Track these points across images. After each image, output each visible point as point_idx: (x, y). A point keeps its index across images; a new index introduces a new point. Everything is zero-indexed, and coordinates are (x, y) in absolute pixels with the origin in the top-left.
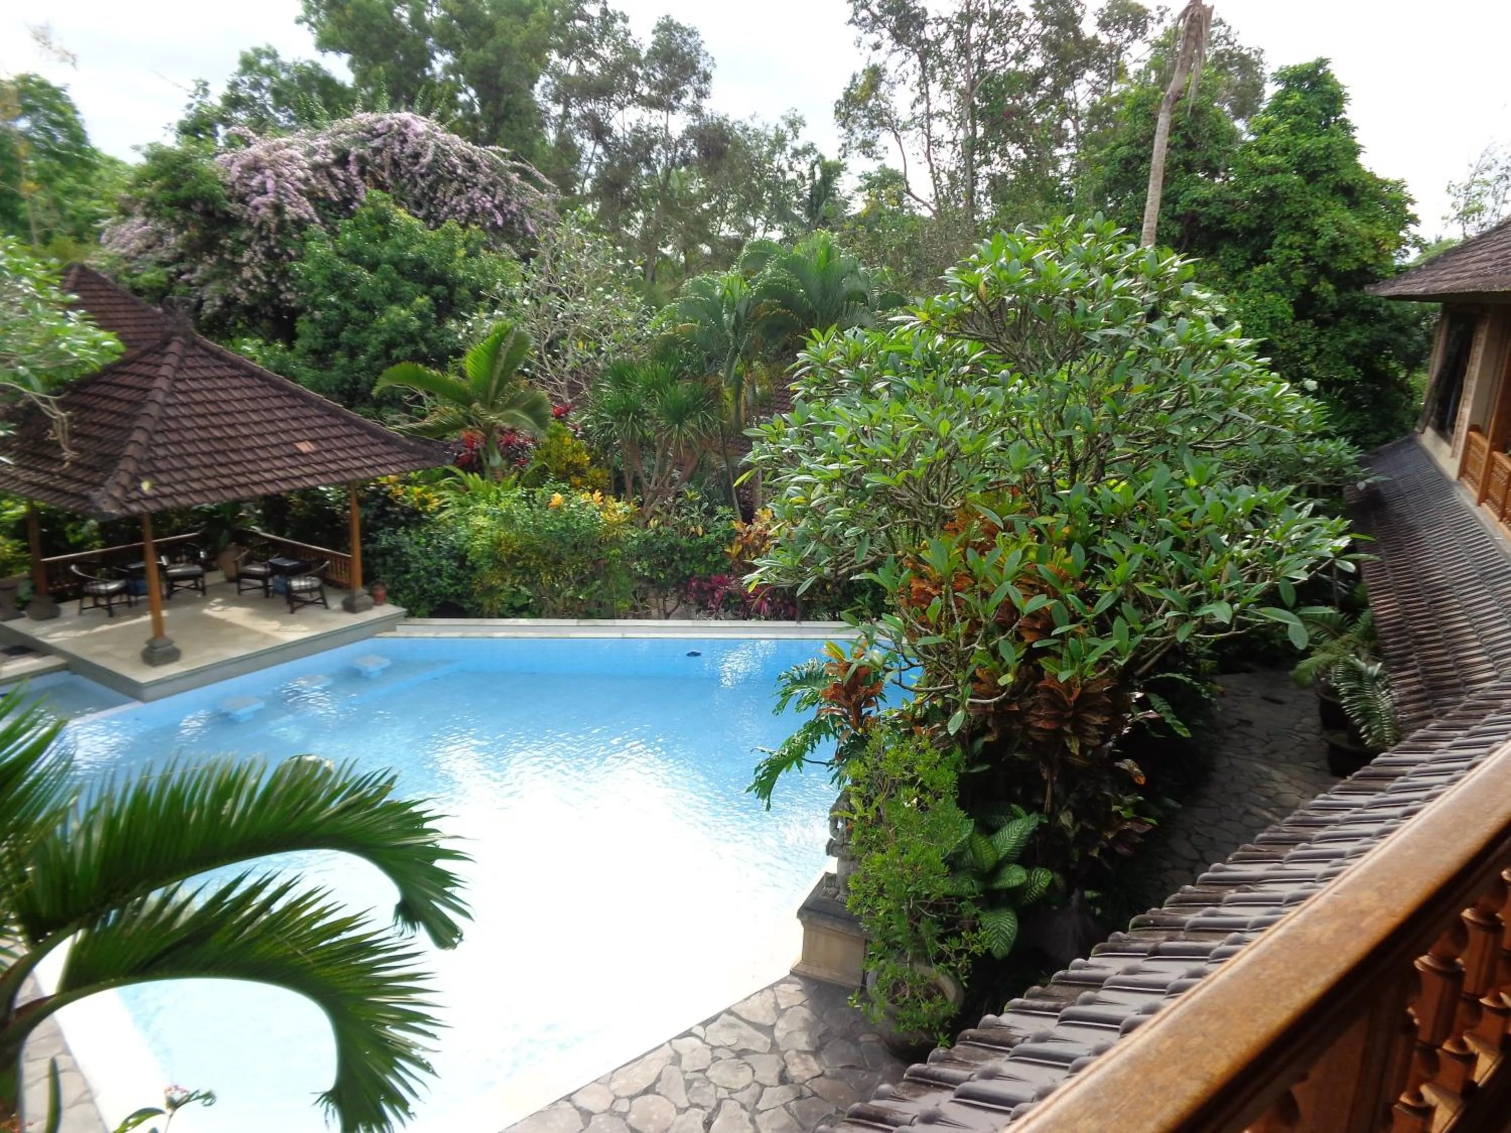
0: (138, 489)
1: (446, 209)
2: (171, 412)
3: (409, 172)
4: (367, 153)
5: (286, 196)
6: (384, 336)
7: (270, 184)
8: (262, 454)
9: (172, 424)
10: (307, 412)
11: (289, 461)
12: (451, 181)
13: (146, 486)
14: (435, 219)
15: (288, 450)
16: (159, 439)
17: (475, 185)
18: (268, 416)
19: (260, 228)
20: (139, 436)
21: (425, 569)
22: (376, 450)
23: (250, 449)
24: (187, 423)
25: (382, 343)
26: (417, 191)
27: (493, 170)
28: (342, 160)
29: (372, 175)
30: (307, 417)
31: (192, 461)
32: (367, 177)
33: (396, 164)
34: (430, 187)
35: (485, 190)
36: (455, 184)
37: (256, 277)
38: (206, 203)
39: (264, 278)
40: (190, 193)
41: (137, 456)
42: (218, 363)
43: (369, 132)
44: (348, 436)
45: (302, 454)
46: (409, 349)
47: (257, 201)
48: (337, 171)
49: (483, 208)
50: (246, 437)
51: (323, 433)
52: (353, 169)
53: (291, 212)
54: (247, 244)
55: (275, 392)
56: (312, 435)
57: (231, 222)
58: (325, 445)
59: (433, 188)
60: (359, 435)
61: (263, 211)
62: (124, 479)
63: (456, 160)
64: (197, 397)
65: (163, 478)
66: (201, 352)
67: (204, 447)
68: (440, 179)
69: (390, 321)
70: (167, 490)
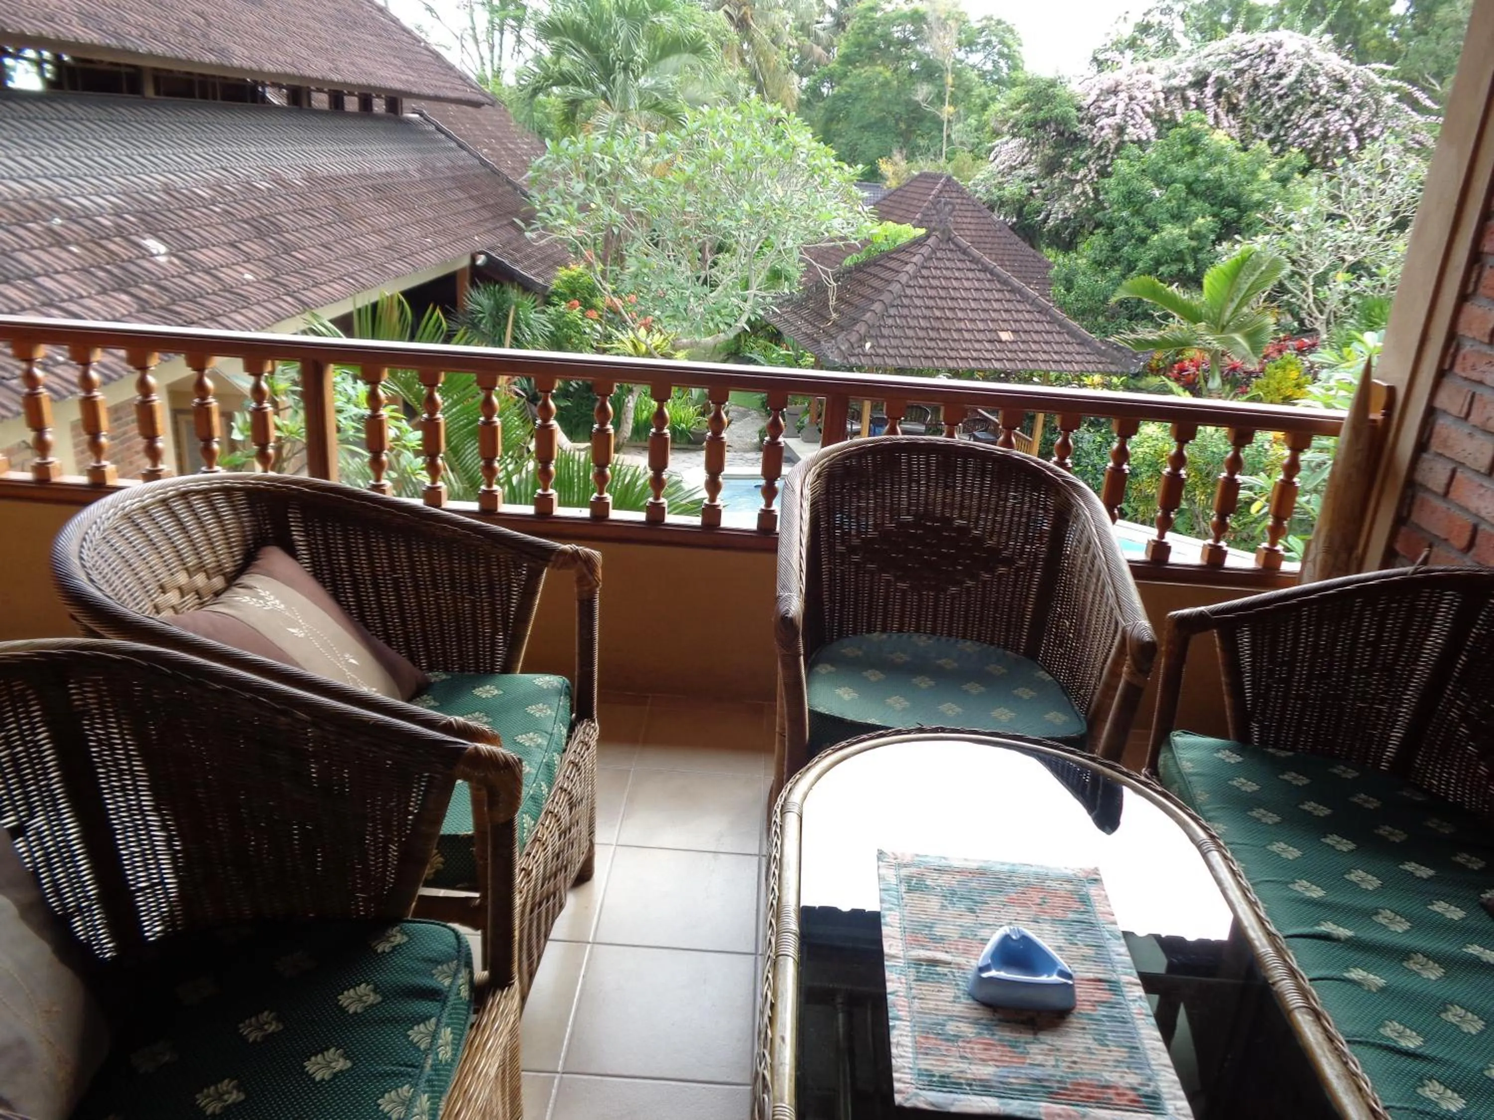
0: (862, 347)
1: (1296, 132)
2: (909, 292)
3: (1267, 93)
4: (1228, 74)
5: (1132, 118)
6: (1154, 253)
7: (1120, 109)
8: (967, 335)
9: (906, 301)
10: (1020, 307)
11: (987, 345)
12: (1312, 102)
13: (868, 345)
14: (1283, 142)
15: (989, 336)
16: (892, 311)
17: (1338, 107)
18: (985, 305)
19: (1100, 148)
20: (877, 307)
21: (1094, 466)
22: (1070, 348)
23: (959, 330)
24: (918, 302)
25: (1151, 259)
26: (1270, 114)
27: (1365, 89)
28: (1200, 83)
29: (1228, 97)
30: (1017, 311)
31: (910, 333)
32: (1222, 100)
33: (1256, 85)
34: (1286, 109)
35: (1349, 112)
36: (1315, 107)
37: (1084, 193)
38: (1058, 124)
39: (1092, 195)
40: (1047, 115)
41: (870, 322)
42: (962, 257)
43: (1238, 54)
44: (1048, 332)
45: (1000, 341)
46: (1175, 268)
47: (1104, 121)
48: (1191, 94)
49: (1338, 132)
50: (960, 320)
51: (1026, 326)
52: (1209, 91)
53: (1132, 132)
54: (1084, 162)
55: (999, 286)
56: (1014, 326)
57: (1076, 141)
58: (1024, 337)
59: (1289, 110)
60: (1059, 333)
61: (1107, 130)
62: (854, 338)
63: (1321, 80)
64: (935, 283)
65: (883, 342)
66: (952, 246)
67: (923, 323)
68: (1301, 100)
69: (1162, 239)
70: (881, 351)
